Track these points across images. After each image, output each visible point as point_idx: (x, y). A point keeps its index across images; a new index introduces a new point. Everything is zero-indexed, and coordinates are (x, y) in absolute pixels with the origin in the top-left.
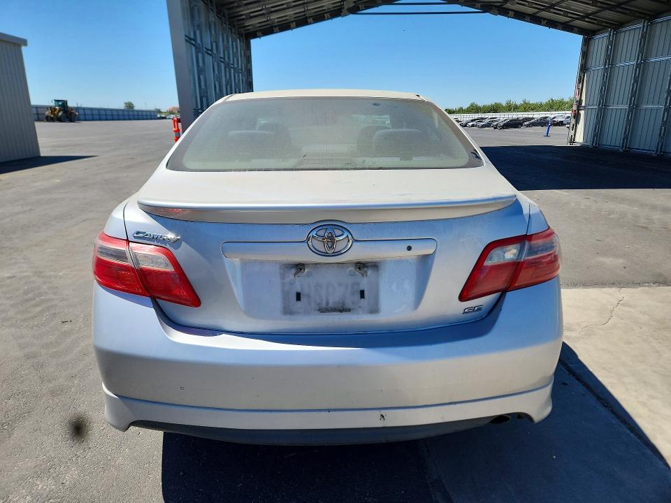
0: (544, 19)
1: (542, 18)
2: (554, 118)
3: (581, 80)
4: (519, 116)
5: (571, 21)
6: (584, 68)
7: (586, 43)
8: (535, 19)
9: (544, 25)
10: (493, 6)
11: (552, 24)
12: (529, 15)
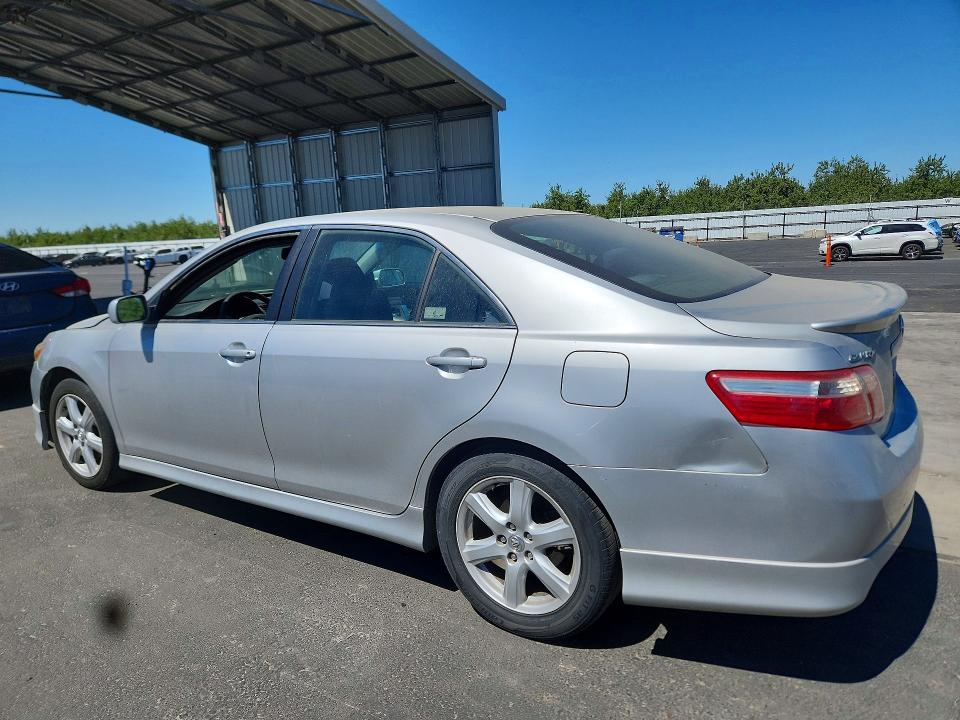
0: (157, 120)
1: (153, 118)
2: (107, 253)
3: (220, 202)
4: (51, 253)
5: (195, 126)
6: (220, 188)
7: (215, 156)
8: (142, 117)
9: (158, 128)
10: (78, 91)
11: (168, 127)
12: (134, 112)
